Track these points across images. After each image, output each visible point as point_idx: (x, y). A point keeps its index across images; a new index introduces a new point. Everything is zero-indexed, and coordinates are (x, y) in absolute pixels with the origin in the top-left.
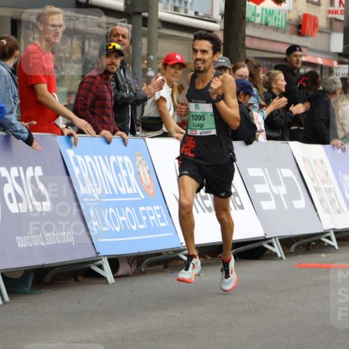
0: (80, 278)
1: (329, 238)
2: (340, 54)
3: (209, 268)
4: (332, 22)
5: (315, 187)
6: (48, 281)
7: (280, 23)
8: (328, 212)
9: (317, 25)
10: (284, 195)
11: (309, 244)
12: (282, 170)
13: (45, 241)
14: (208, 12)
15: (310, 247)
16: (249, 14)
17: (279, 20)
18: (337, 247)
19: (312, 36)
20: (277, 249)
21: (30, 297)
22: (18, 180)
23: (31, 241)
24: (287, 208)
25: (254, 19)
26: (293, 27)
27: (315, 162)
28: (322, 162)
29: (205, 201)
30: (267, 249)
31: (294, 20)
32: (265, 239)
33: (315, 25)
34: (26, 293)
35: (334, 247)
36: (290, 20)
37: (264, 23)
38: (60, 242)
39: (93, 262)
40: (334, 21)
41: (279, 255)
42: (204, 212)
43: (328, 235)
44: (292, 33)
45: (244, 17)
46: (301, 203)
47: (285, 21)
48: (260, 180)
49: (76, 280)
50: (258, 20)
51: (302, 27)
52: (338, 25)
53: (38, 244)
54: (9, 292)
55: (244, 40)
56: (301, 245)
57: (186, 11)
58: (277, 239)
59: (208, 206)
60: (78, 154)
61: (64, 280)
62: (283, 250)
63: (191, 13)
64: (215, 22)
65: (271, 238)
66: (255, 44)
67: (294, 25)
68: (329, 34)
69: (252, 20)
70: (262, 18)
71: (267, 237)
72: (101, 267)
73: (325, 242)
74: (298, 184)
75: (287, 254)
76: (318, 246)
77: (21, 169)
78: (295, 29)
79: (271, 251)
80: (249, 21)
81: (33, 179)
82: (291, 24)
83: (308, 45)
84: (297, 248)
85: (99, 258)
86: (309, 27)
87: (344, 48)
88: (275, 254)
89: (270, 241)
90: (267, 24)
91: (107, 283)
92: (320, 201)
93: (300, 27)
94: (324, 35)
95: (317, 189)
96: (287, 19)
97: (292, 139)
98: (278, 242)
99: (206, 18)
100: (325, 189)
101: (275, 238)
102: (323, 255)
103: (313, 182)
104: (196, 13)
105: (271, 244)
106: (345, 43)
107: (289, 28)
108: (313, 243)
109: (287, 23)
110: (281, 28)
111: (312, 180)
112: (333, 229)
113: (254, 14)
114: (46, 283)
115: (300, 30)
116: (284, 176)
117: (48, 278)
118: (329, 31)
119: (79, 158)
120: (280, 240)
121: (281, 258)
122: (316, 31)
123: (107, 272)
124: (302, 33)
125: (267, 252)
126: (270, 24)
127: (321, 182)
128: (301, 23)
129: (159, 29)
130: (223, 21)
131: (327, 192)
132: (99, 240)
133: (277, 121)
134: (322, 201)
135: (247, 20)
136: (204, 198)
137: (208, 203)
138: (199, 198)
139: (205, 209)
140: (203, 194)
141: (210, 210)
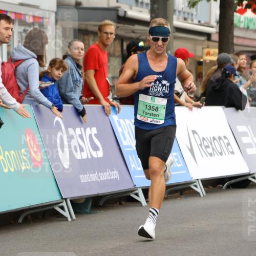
0: (123, 203)
3: (212, 194)
6: (101, 205)
13: (99, 177)
14: (207, 21)
16: (236, 21)
21: (90, 216)
22: (81, 137)
23: (90, 177)
25: (240, 25)
30: (251, 181)
32: (249, 175)
34: (86, 213)
37: (246, 27)
38: (109, 178)
39: (132, 191)
42: (207, 156)
45: (232, 24)
48: (245, 134)
49: (121, 204)
50: (242, 25)
53: (94, 180)
54: (75, 213)
55: (233, 39)
57: (192, 20)
60: (121, 118)
61: (112, 204)
63: (196, 21)
64: (212, 27)
65: (254, 174)
66: (240, 42)
69: (238, 25)
70: (245, 24)
71: (251, 173)
72: (137, 195)
77: (83, 129)
79: (254, 183)
80: (236, 26)
81: (90, 136)
85: (136, 189)
90: (248, 28)
91: (142, 205)
99: (206, 25)
104: (199, 22)
105: (254, 178)
113: (239, 21)
114: (100, 206)
117: (101, 203)
119: (122, 121)
123: (141, 198)
125: (251, 183)
126: (251, 28)
129: (174, 32)
130: (218, 26)
132: (136, 177)
135: (234, 25)
136: (207, 147)
137: (210, 150)
138: (203, 147)
139: (207, 154)
140: (206, 144)
141: (211, 155)
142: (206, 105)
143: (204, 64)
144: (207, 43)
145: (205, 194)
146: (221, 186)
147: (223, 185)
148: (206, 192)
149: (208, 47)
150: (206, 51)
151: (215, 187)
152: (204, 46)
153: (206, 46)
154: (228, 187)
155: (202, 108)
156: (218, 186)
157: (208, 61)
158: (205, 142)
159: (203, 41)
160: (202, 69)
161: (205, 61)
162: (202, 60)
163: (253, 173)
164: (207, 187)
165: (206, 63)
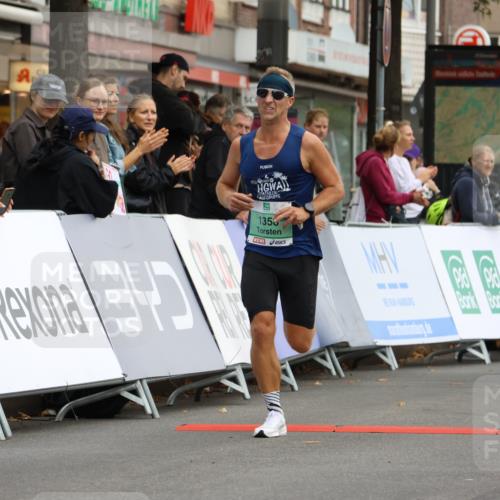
1: (234, 380)
2: (251, 65)
3: (27, 435)
4: (237, 9)
5: (210, 293)
7: (148, 11)
8: (233, 334)
9: (212, 14)
10: (156, 307)
11: (201, 389)
12: (154, 264)
15: (203, 395)
17: (146, 5)
18: (248, 396)
19: (203, 33)
20: (145, 400)
24: (161, 328)
25: (104, 5)
26: (170, 18)
27: (211, 250)
28: (222, 249)
29: (19, 319)
30: (127, 400)
31: (171, 7)
32: (123, 384)
33: (209, 15)
35: (243, 395)
36: (164, 6)
37: (119, 9)
40: (240, 7)
41: (149, 411)
42: (18, 337)
43: (232, 374)
44: (168, 29)
45: (86, 1)
46: (187, 320)
47: (156, 7)
50: (109, 6)
51: (187, 19)
52: (248, 15)
56: (186, 392)
58: (145, 382)
59: (24, 327)
62: (156, 402)
64: (34, 9)
65: (134, 382)
67: (173, 15)
68: (233, 30)
69: (100, 6)
70: (116, 4)
71: (127, 379)
73: (227, 387)
74: (180, 287)
75: (163, 408)
76: (215, 394)
78: (174, 22)
79: (134, 403)
80: (93, 7)
82: (167, 14)
83: (197, 49)
84: (179, 397)
86: (198, 17)
87: (258, 54)
88: (142, 409)
89: (133, 386)
90: (125, 11)
92: (219, 316)
93: (182, 17)
94: (225, 33)
95: (213, 296)
96: (161, 3)
97: (171, 211)
98: (147, 388)
100: (228, 295)
101: (141, 380)
102: (224, 410)
103: (207, 284)
105: (135, 392)
106: (260, 45)
107: (163, 21)
108: (208, 389)
109: (160, 12)
110: (151, 20)
111: (205, 279)
112: (242, 364)
115: (183, 24)
116: (156, 273)
118: (232, 25)
120: (150, 385)
121: (152, 416)
122: (210, 26)
124: (187, 29)
125: (127, 405)
127: (220, 284)
128: (184, 11)
130: (49, 6)
131: (230, 300)
133: (144, 180)
134: (222, 317)
135: (89, 5)
136: (18, 313)
137: (25, 322)
138: (8, 314)
139: (18, 331)
140: (15, 306)
141: (27, 333)
142: (15, 207)
143: (13, 103)
144: (20, 47)
145: (9, 433)
146: (52, 412)
147: (57, 412)
148: (13, 429)
149: (24, 60)
150: (18, 68)
151: (36, 415)
152: (13, 57)
153: (19, 58)
154: (69, 416)
155: (6, 214)
156: (45, 412)
157: (23, 95)
158: (12, 300)
159: (12, 42)
160: (9, 115)
161: (17, 93)
162: (7, 92)
163: (133, 378)
164: (17, 416)
165: (17, 98)
